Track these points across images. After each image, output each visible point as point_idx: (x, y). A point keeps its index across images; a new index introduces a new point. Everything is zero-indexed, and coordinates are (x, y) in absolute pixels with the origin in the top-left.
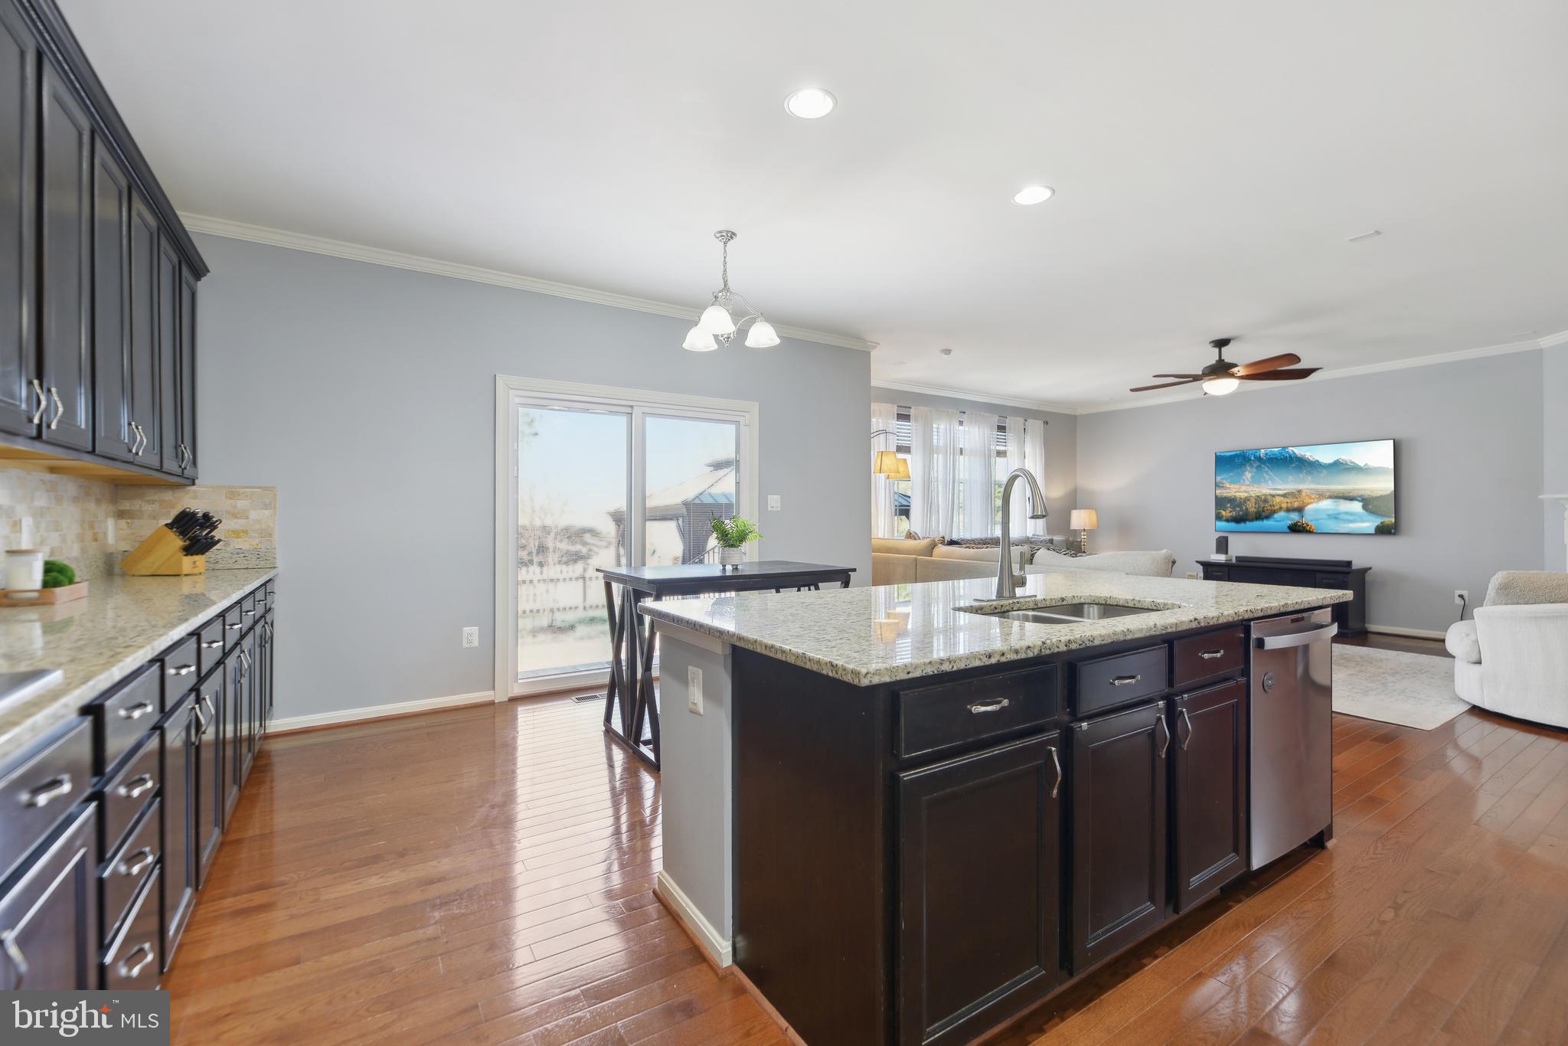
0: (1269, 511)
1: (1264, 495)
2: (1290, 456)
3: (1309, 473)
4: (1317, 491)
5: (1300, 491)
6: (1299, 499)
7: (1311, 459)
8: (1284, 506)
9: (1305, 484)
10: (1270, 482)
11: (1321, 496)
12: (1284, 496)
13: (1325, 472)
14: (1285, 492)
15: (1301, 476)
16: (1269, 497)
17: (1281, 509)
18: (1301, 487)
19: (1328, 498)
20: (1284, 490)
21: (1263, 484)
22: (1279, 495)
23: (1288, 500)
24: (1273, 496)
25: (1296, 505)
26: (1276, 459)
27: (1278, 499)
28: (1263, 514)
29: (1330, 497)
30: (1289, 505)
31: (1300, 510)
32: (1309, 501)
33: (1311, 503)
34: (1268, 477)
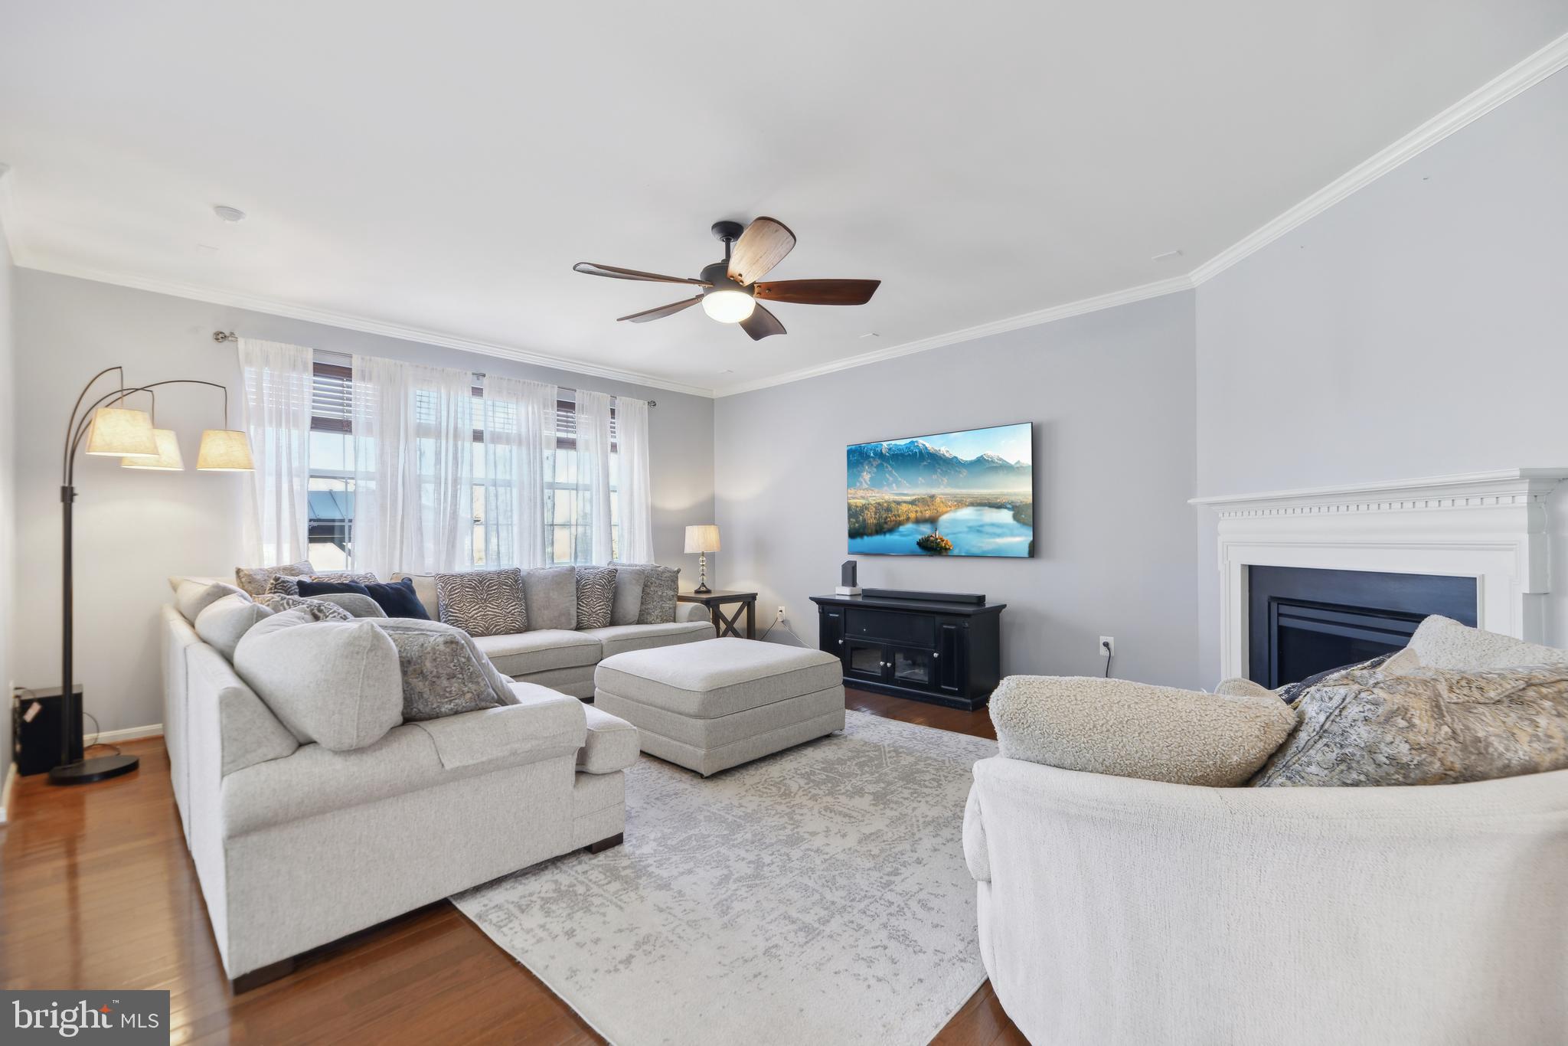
0: (893, 523)
1: (886, 502)
2: (920, 452)
3: (944, 473)
4: (954, 496)
5: (933, 497)
6: (932, 507)
7: (947, 455)
8: (912, 515)
9: (941, 488)
10: (894, 485)
11: (960, 503)
12: (913, 503)
13: (965, 472)
14: (914, 497)
15: (934, 477)
16: (893, 505)
17: (908, 519)
18: (934, 491)
19: (968, 506)
20: (914, 495)
21: (885, 488)
22: (905, 502)
23: (918, 509)
24: (898, 503)
25: (928, 514)
26: (902, 455)
27: (904, 507)
28: (885, 526)
29: (972, 504)
30: (919, 514)
31: (933, 521)
32: (945, 509)
33: (947, 512)
34: (891, 479)
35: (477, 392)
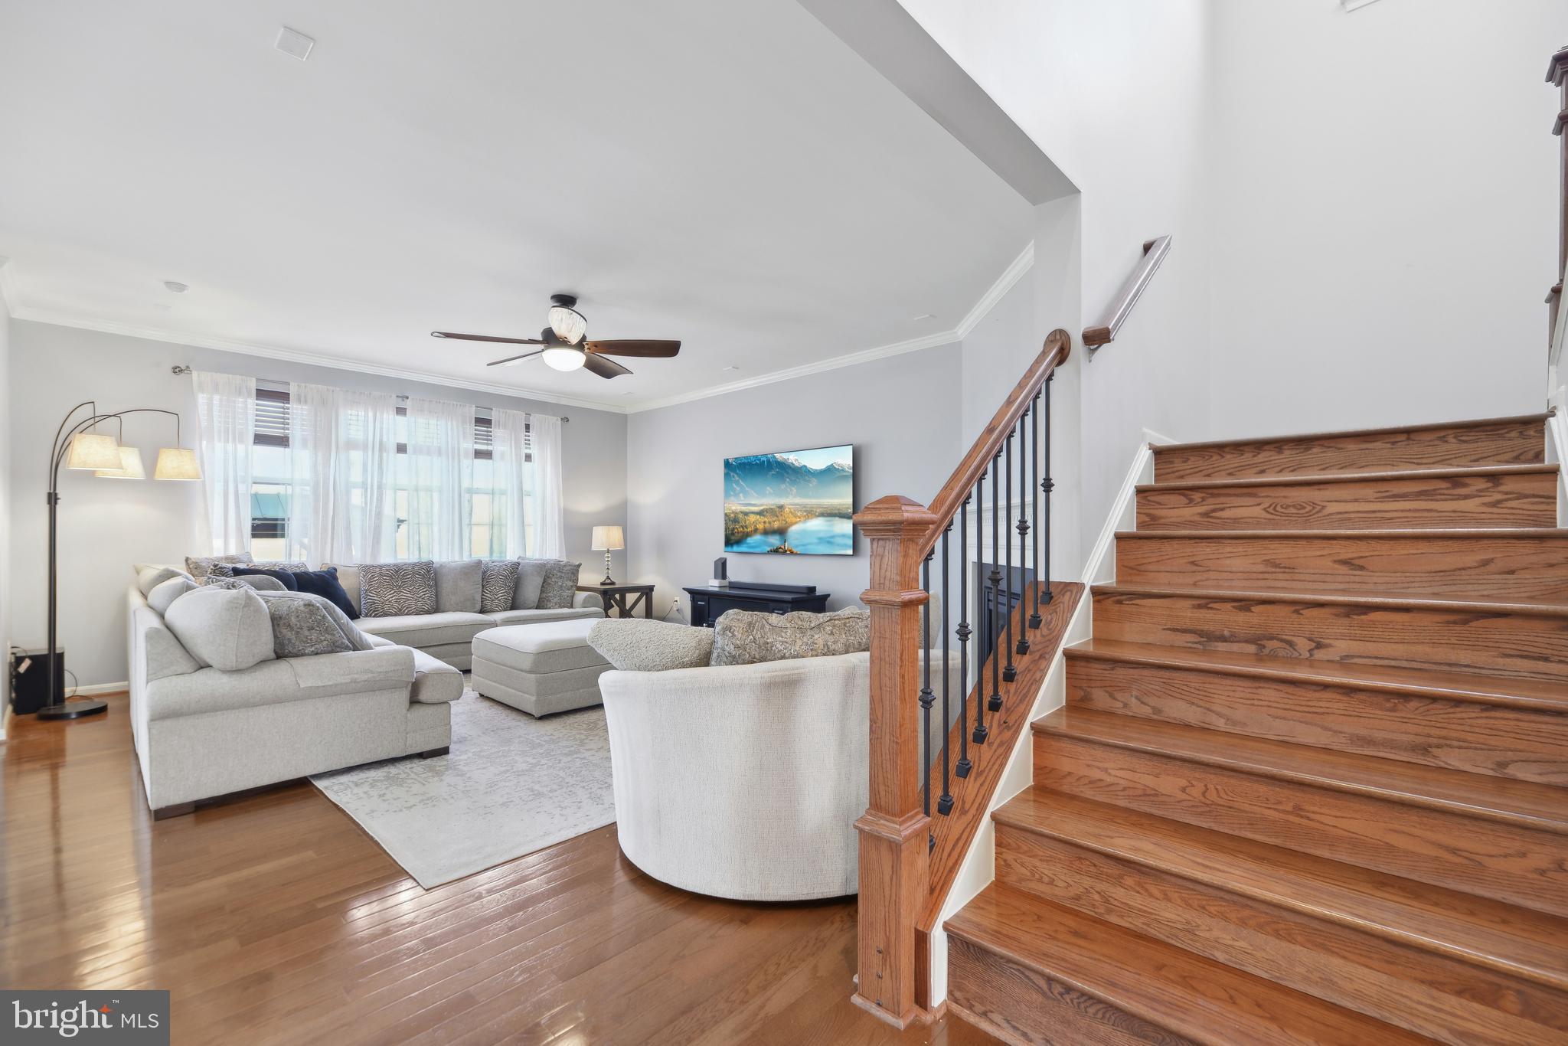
0: (740, 535)
1: (733, 512)
2: (768, 461)
3: (793, 483)
4: (804, 506)
5: (781, 507)
6: (780, 518)
7: (796, 464)
8: (761, 526)
9: (790, 498)
10: (741, 495)
11: (810, 513)
12: (760, 513)
13: (814, 481)
14: (762, 508)
15: (783, 486)
16: (740, 516)
17: (756, 530)
18: (782, 501)
19: (818, 516)
20: (761, 505)
21: (732, 498)
22: (753, 513)
23: (766, 519)
24: (746, 514)
25: (776, 525)
26: (750, 464)
27: (752, 518)
28: (733, 538)
29: (822, 515)
30: (767, 525)
31: (781, 532)
32: (794, 520)
33: (796, 523)
34: (738, 489)
35: (401, 411)
